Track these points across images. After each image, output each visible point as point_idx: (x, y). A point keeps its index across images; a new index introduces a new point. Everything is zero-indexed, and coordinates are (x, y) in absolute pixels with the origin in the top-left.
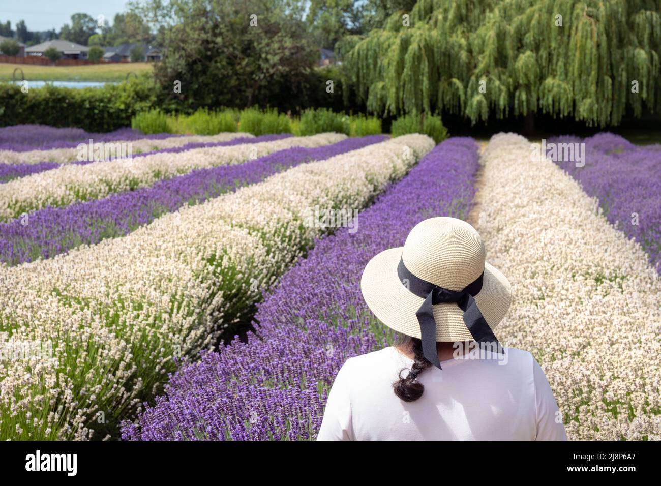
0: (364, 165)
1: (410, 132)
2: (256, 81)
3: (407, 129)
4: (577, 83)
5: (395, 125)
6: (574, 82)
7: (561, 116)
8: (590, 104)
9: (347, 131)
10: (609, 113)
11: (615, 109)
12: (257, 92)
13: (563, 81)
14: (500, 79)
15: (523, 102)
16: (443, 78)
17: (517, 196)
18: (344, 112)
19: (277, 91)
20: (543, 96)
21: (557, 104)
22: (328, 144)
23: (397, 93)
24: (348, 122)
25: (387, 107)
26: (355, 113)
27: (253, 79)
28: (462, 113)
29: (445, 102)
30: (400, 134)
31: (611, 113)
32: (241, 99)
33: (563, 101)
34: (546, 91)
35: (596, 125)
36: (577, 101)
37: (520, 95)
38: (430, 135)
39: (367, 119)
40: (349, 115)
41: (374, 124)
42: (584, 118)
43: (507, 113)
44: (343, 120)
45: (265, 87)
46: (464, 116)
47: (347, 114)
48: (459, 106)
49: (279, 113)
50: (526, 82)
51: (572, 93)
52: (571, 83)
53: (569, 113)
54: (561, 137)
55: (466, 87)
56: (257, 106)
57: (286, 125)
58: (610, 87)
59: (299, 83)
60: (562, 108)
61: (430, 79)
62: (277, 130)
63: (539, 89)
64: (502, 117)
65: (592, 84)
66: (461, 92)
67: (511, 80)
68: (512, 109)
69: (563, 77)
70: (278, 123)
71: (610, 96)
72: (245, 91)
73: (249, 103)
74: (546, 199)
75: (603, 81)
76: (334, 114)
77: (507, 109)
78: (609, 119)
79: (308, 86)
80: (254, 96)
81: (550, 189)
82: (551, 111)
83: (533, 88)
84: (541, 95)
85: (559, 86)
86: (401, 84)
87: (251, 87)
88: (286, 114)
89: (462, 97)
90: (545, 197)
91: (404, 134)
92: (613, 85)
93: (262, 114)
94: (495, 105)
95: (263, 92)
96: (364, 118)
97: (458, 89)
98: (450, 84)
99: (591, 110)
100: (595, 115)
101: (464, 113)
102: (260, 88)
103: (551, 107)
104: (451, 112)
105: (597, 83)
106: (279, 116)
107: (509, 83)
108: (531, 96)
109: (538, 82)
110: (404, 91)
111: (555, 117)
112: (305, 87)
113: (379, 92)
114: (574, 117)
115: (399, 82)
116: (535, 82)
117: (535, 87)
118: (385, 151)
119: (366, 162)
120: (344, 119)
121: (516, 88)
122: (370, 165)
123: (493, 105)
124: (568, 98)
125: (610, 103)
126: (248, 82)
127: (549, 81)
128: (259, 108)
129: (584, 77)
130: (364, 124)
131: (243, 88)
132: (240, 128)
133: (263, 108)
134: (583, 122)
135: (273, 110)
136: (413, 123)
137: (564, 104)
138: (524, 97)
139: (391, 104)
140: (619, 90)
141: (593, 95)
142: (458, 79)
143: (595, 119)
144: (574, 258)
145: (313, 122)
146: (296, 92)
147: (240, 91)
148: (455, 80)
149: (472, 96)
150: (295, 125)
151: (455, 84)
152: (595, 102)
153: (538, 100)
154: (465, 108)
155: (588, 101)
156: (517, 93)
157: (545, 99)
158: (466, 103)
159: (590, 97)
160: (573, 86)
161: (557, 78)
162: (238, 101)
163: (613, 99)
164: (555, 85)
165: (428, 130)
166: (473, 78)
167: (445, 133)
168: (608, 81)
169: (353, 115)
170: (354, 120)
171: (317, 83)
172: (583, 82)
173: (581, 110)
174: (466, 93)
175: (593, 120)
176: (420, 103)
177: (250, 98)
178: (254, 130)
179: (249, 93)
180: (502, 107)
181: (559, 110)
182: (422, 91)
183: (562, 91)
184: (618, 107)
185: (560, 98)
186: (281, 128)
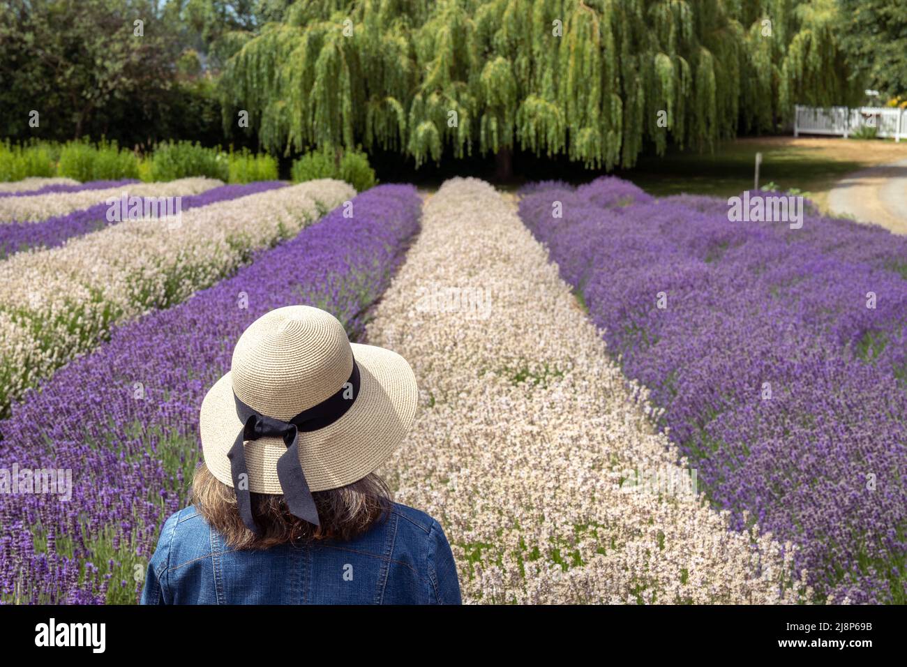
0: (228, 222)
1: (320, 177)
2: (87, 101)
3: (316, 172)
4: (571, 104)
5: (298, 166)
6: (566, 103)
7: (549, 153)
8: (591, 135)
9: (224, 176)
10: (618, 150)
11: (627, 143)
12: (89, 116)
13: (550, 101)
14: (458, 98)
15: (492, 132)
16: (372, 98)
17: (442, 264)
18: (220, 146)
19: (121, 115)
20: (522, 124)
21: (543, 136)
22: (193, 195)
23: (304, 117)
24: (226, 161)
25: (289, 141)
26: (238, 148)
27: (84, 98)
28: (402, 150)
29: (377, 133)
30: (304, 180)
31: (622, 148)
32: (65, 129)
33: (552, 132)
34: (526, 117)
35: (599, 166)
36: (572, 131)
37: (488, 124)
38: (349, 181)
39: (255, 157)
40: (228, 152)
41: (266, 164)
42: (581, 158)
43: (470, 149)
44: (218, 158)
45: (102, 109)
46: (405, 154)
47: (226, 149)
48: (399, 139)
49: (120, 149)
50: (497, 103)
51: (564, 120)
52: (563, 104)
53: (560, 150)
54: (542, 183)
55: (407, 111)
56: (87, 137)
57: (131, 166)
58: (620, 111)
59: (155, 104)
60: (550, 142)
61: (354, 99)
62: (116, 174)
63: (515, 115)
64: (461, 156)
65: (593, 106)
66: (401, 117)
67: (473, 100)
68: (477, 143)
69: (552, 95)
70: (119, 164)
71: (620, 123)
72: (70, 116)
73: (77, 134)
74: (483, 268)
75: (609, 101)
76: (205, 150)
77: (470, 143)
78: (618, 158)
79: (168, 108)
80: (84, 123)
81: (492, 254)
82: (533, 146)
83: (506, 112)
84: (518, 122)
85: (545, 109)
86: (310, 105)
87: (81, 109)
88: (132, 148)
89: (403, 125)
90: (482, 265)
91: (310, 179)
92: (624, 107)
93: (94, 149)
94: (451, 137)
95: (98, 116)
96: (251, 157)
97: (395, 112)
98: (385, 106)
99: (591, 145)
100: (598, 153)
101: (406, 149)
102: (95, 111)
103: (533, 140)
104: (385, 148)
105: (601, 106)
106: (119, 152)
107: (471, 104)
108: (504, 123)
109: (515, 104)
110: (313, 116)
111: (539, 156)
112: (164, 110)
113: (277, 117)
114: (567, 156)
115: (306, 103)
116: (510, 103)
117: (510, 110)
118: (267, 203)
119: (232, 218)
120: (220, 158)
121: (481, 113)
122: (236, 223)
123: (448, 138)
124: (558, 127)
125: (620, 133)
126: (75, 102)
127: (531, 102)
128: (91, 142)
129: (581, 97)
130: (252, 164)
131: (68, 111)
132: (59, 171)
133: (95, 140)
134: (581, 163)
135: (110, 143)
136: (324, 164)
137: (553, 137)
138: (494, 126)
139: (295, 135)
140: (633, 115)
141: (594, 122)
142: (396, 98)
143: (599, 158)
144: (489, 346)
145: (172, 161)
146: (150, 117)
147: (63, 115)
148: (391, 100)
149: (417, 124)
150: (146, 167)
151: (391, 105)
152: (597, 133)
153: (515, 129)
154: (407, 141)
155: (588, 131)
156: (484, 119)
157: (524, 129)
158: (407, 134)
159: (591, 126)
160: (566, 109)
161: (543, 96)
162: (60, 131)
163: (624, 129)
164: (540, 106)
165: (348, 174)
166: (419, 97)
167: (372, 177)
168: (616, 101)
169: (235, 150)
170: (235, 160)
171: (183, 104)
172: (580, 104)
173: (578, 144)
174: (407, 119)
175: (595, 159)
176: (339, 132)
177: (79, 126)
178: (80, 175)
179: (77, 118)
180: (462, 141)
181: (546, 144)
182: (341, 115)
183: (550, 116)
184: (631, 140)
185: (546, 127)
186: (123, 171)
